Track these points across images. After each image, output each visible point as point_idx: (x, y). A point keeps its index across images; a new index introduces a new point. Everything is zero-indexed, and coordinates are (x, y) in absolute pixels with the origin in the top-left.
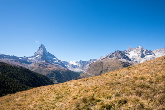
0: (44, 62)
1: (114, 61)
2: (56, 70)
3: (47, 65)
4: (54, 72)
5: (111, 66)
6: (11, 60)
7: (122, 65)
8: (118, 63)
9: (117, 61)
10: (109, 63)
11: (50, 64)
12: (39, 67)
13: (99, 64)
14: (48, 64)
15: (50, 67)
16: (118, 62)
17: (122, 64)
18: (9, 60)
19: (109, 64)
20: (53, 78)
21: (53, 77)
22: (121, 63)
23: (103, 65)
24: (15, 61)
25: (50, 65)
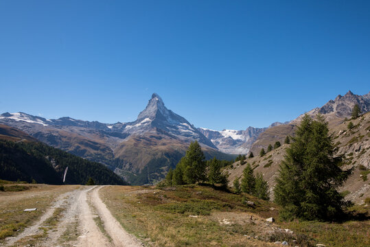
0: (154, 132)
1: (330, 120)
2: (175, 151)
3: (160, 138)
4: (167, 154)
6: (82, 129)
11: (167, 137)
12: (136, 145)
13: (285, 131)
14: (163, 136)
15: (164, 144)
20: (162, 171)
21: (164, 168)
24: (90, 132)
25: (166, 139)
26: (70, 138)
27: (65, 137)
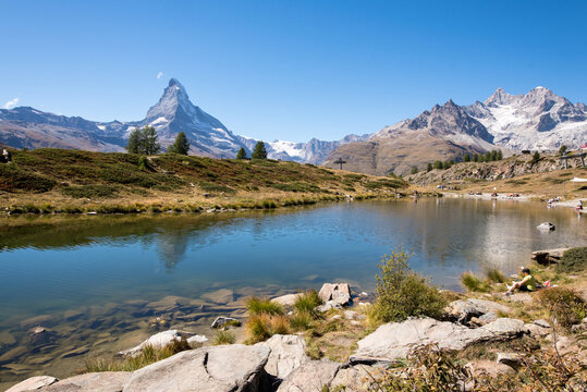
1: (422, 139)
5: (406, 159)
7: (449, 155)
8: (438, 148)
9: (434, 139)
10: (402, 146)
11: (195, 148)
13: (364, 151)
16: (436, 144)
17: (451, 151)
18: (53, 130)
19: (401, 152)
22: (447, 147)
23: (379, 155)
24: (75, 135)
26: (46, 143)
27: (38, 141)
